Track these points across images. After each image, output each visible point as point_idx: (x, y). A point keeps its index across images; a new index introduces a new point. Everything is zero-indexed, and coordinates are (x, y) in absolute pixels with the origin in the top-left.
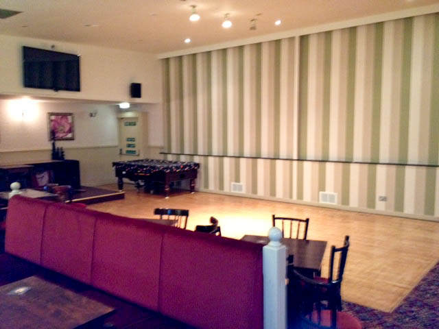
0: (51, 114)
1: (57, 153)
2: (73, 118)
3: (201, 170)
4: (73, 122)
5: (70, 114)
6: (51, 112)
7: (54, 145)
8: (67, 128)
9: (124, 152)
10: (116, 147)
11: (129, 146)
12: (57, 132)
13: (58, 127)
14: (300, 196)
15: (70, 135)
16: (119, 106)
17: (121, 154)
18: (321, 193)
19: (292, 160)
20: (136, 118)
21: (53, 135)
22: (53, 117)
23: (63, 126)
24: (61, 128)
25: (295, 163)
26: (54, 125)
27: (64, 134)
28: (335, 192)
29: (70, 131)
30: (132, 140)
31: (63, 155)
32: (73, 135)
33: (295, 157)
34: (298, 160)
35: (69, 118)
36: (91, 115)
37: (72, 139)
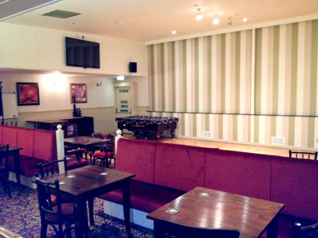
0: (72, 84)
1: (76, 112)
2: (86, 87)
3: (179, 123)
4: (86, 90)
5: (85, 85)
6: (72, 83)
7: (74, 106)
8: (82, 95)
9: (119, 111)
10: (113, 107)
11: (123, 106)
12: (77, 97)
13: (78, 94)
14: (256, 140)
15: (84, 99)
16: (116, 78)
17: (117, 112)
18: (273, 137)
19: (250, 115)
20: (129, 87)
21: (74, 99)
22: (73, 87)
23: (80, 93)
24: (79, 94)
25: (252, 117)
26: (74, 92)
27: (81, 99)
28: (283, 136)
29: (85, 96)
30: (126, 102)
31: (80, 114)
32: (86, 99)
33: (253, 113)
34: (255, 115)
35: (84, 87)
36: (98, 85)
37: (85, 102)
